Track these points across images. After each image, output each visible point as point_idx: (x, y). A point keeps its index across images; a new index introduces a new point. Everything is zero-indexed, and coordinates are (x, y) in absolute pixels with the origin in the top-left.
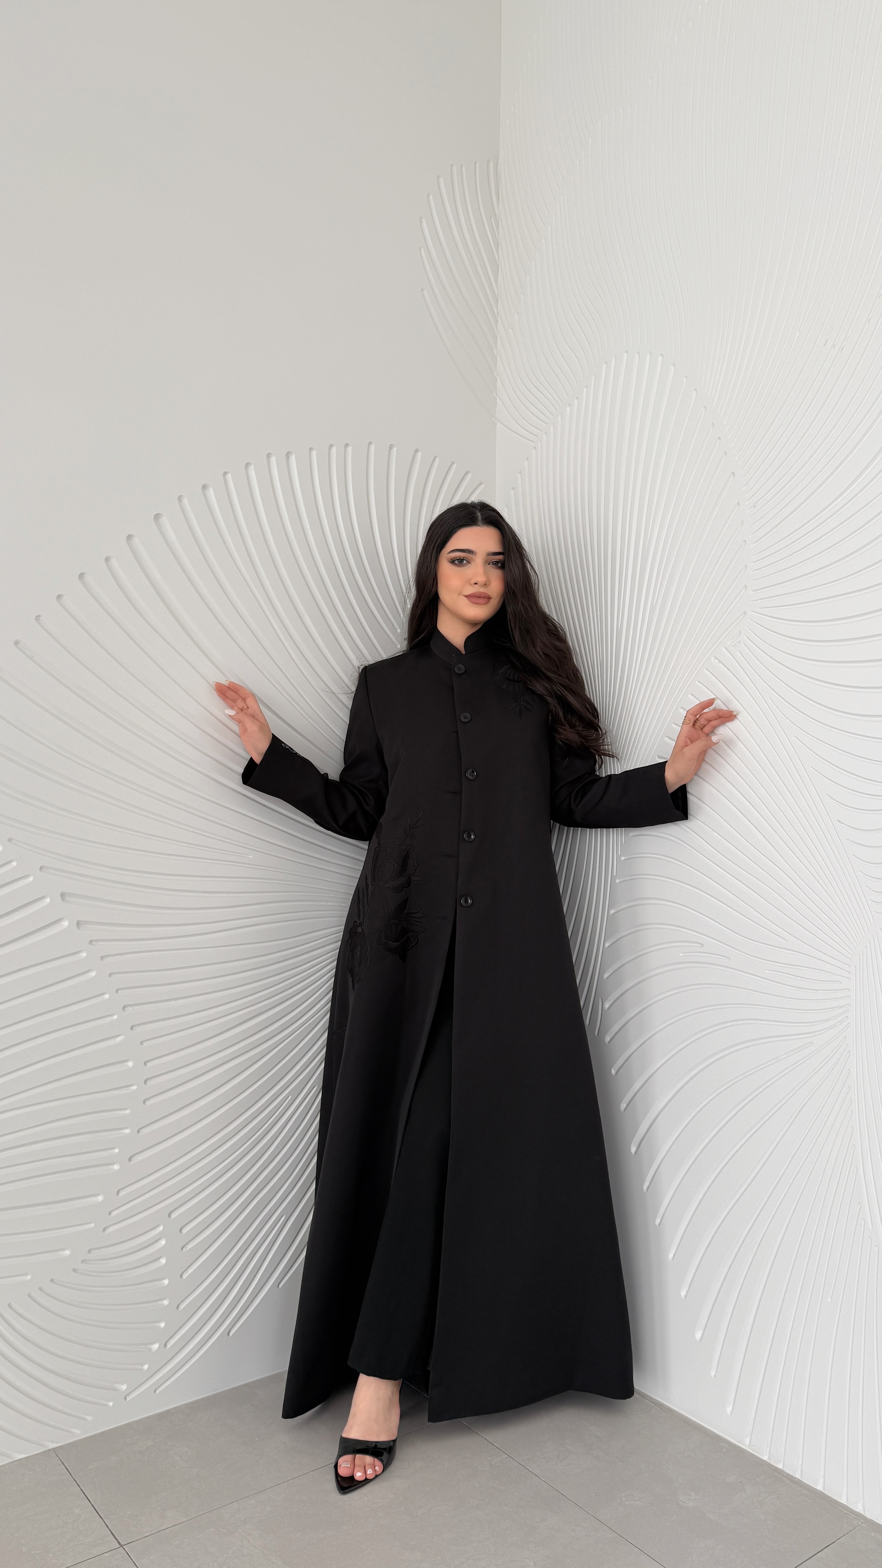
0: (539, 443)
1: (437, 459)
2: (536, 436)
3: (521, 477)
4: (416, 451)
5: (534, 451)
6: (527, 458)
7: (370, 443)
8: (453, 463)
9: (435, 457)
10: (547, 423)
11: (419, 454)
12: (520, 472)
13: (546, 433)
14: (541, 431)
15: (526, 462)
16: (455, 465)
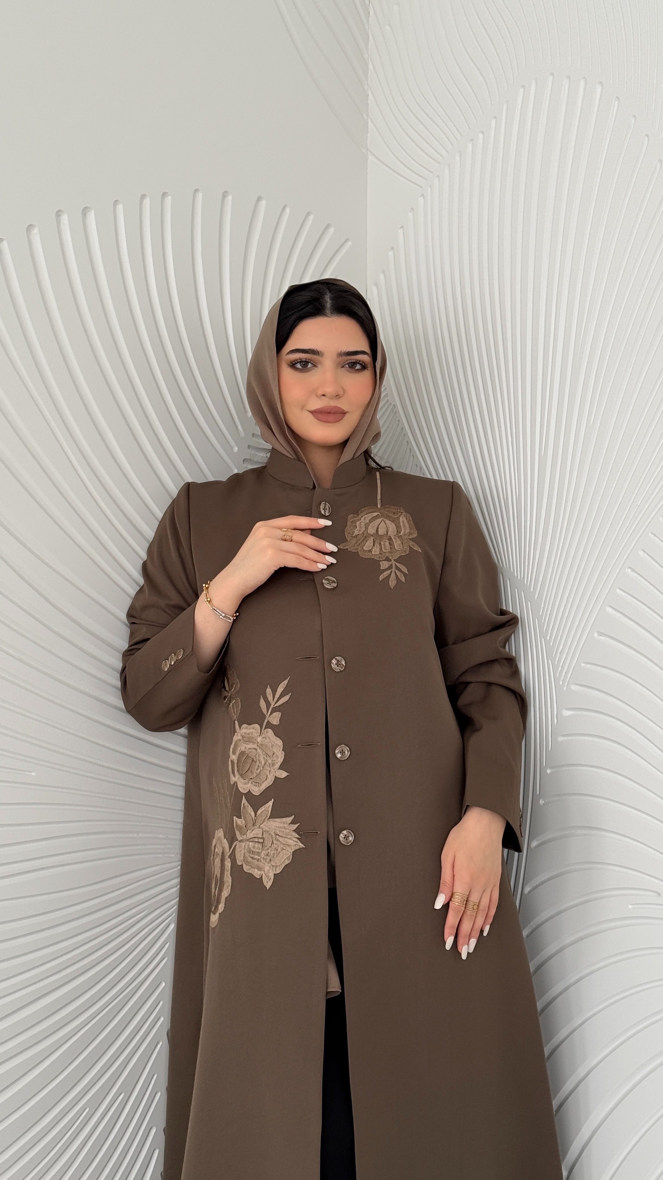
0: (429, 189)
1: (288, 210)
2: (425, 179)
3: (403, 233)
4: (259, 199)
5: (422, 198)
6: (413, 208)
7: (196, 190)
8: (308, 214)
9: (285, 206)
10: (439, 163)
11: (263, 203)
12: (402, 227)
13: (438, 176)
14: (432, 172)
15: (411, 214)
16: (311, 217)
